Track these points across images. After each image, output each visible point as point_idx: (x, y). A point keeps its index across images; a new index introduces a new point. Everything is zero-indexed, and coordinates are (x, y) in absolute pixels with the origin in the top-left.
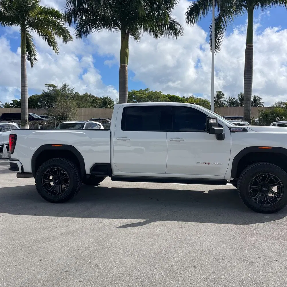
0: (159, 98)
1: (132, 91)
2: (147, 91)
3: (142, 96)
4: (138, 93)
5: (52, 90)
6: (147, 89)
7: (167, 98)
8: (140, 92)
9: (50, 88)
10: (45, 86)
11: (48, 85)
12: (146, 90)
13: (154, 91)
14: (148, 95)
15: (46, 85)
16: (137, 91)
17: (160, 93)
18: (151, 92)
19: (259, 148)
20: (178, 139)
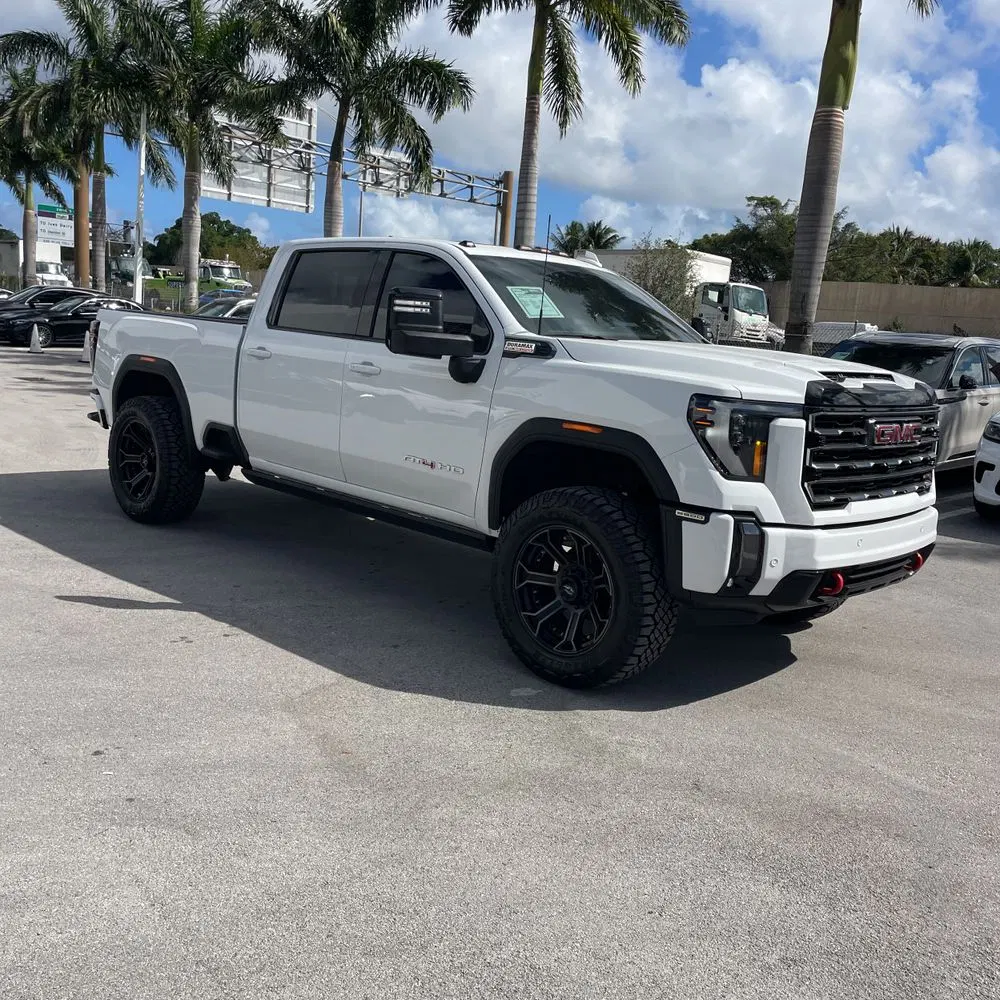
5: (769, 217)
9: (761, 212)
10: (747, 202)
11: (757, 199)
15: (751, 199)
19: (565, 426)
20: (368, 368)
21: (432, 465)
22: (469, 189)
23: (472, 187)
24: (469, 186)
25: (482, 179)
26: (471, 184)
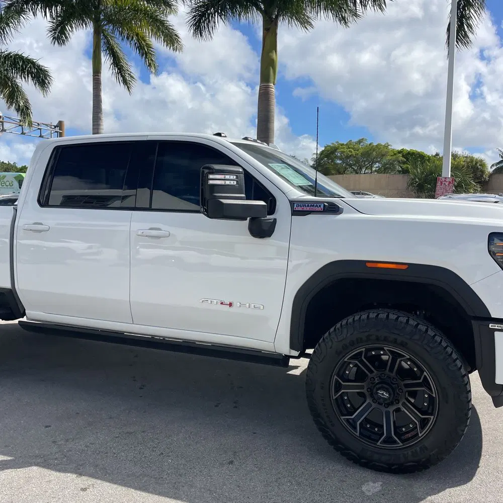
0: (383, 155)
1: (332, 144)
2: (362, 144)
3: (351, 152)
4: (343, 148)
6: (362, 139)
7: (399, 156)
8: (348, 146)
12: (360, 142)
13: (375, 144)
14: (361, 151)
16: (342, 145)
17: (386, 146)
18: (370, 144)
19: (369, 265)
20: (154, 233)
21: (231, 305)
22: (39, 130)
23: (40, 129)
24: (39, 129)
25: (46, 125)
26: (40, 127)
